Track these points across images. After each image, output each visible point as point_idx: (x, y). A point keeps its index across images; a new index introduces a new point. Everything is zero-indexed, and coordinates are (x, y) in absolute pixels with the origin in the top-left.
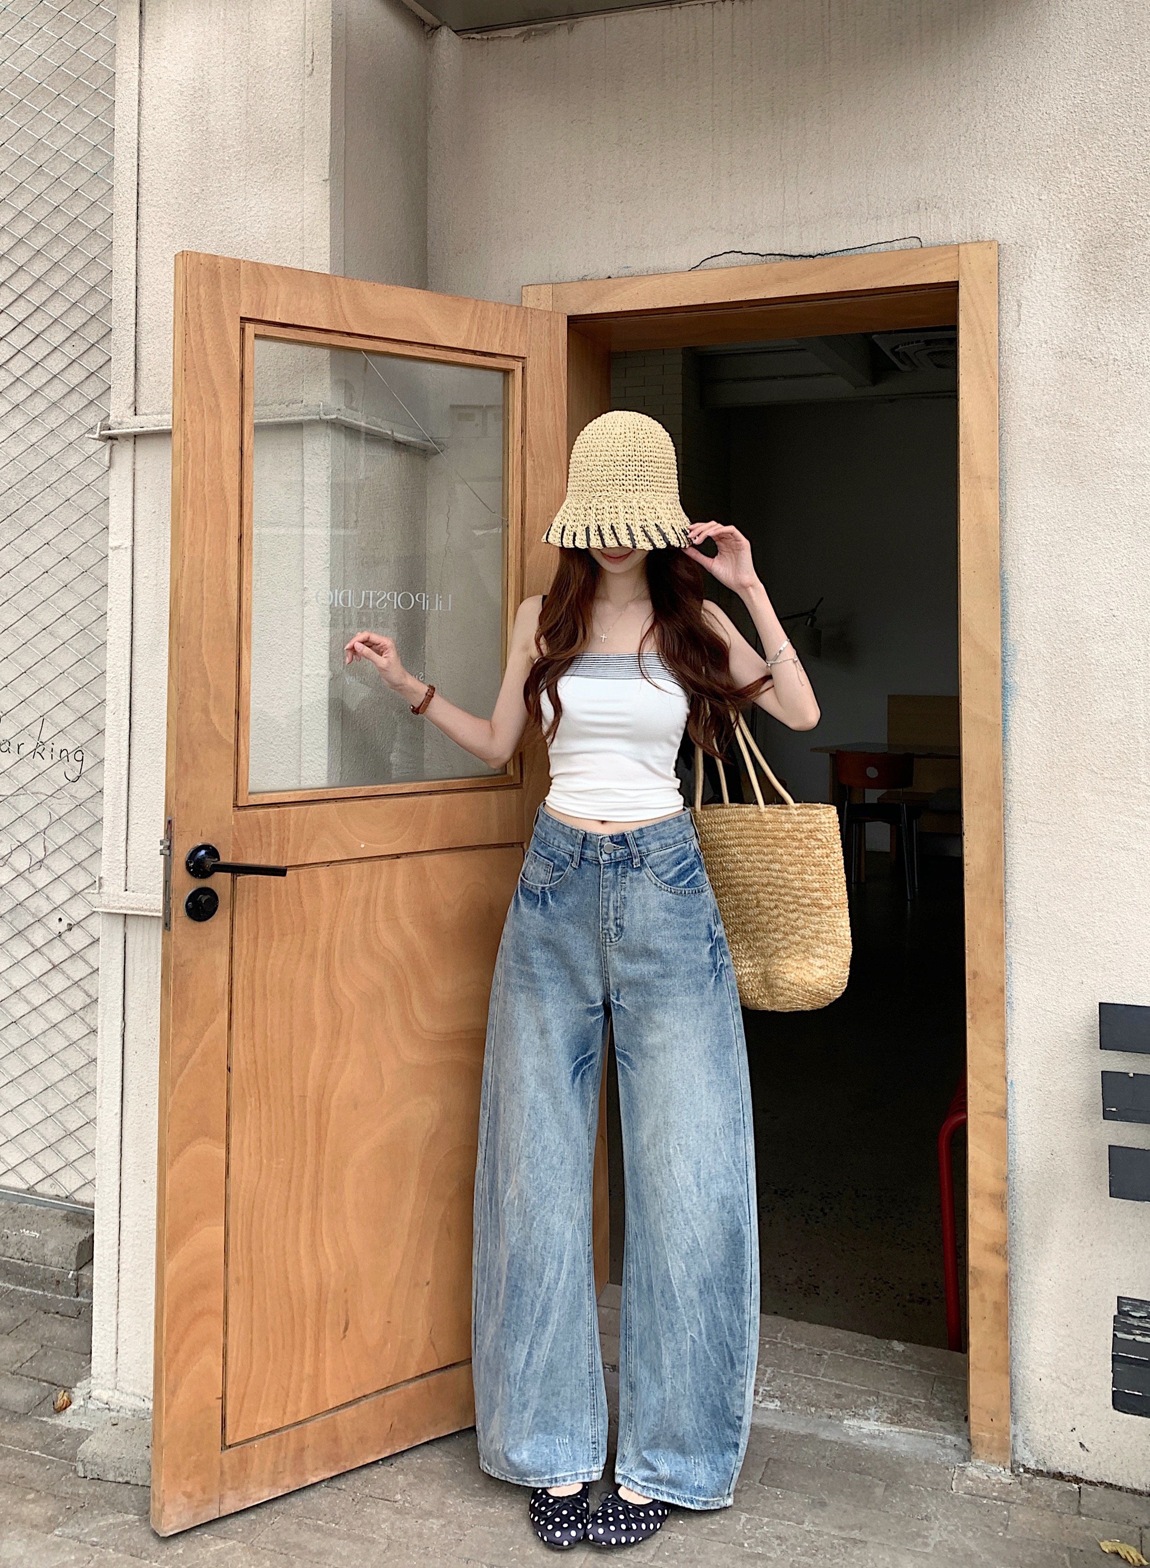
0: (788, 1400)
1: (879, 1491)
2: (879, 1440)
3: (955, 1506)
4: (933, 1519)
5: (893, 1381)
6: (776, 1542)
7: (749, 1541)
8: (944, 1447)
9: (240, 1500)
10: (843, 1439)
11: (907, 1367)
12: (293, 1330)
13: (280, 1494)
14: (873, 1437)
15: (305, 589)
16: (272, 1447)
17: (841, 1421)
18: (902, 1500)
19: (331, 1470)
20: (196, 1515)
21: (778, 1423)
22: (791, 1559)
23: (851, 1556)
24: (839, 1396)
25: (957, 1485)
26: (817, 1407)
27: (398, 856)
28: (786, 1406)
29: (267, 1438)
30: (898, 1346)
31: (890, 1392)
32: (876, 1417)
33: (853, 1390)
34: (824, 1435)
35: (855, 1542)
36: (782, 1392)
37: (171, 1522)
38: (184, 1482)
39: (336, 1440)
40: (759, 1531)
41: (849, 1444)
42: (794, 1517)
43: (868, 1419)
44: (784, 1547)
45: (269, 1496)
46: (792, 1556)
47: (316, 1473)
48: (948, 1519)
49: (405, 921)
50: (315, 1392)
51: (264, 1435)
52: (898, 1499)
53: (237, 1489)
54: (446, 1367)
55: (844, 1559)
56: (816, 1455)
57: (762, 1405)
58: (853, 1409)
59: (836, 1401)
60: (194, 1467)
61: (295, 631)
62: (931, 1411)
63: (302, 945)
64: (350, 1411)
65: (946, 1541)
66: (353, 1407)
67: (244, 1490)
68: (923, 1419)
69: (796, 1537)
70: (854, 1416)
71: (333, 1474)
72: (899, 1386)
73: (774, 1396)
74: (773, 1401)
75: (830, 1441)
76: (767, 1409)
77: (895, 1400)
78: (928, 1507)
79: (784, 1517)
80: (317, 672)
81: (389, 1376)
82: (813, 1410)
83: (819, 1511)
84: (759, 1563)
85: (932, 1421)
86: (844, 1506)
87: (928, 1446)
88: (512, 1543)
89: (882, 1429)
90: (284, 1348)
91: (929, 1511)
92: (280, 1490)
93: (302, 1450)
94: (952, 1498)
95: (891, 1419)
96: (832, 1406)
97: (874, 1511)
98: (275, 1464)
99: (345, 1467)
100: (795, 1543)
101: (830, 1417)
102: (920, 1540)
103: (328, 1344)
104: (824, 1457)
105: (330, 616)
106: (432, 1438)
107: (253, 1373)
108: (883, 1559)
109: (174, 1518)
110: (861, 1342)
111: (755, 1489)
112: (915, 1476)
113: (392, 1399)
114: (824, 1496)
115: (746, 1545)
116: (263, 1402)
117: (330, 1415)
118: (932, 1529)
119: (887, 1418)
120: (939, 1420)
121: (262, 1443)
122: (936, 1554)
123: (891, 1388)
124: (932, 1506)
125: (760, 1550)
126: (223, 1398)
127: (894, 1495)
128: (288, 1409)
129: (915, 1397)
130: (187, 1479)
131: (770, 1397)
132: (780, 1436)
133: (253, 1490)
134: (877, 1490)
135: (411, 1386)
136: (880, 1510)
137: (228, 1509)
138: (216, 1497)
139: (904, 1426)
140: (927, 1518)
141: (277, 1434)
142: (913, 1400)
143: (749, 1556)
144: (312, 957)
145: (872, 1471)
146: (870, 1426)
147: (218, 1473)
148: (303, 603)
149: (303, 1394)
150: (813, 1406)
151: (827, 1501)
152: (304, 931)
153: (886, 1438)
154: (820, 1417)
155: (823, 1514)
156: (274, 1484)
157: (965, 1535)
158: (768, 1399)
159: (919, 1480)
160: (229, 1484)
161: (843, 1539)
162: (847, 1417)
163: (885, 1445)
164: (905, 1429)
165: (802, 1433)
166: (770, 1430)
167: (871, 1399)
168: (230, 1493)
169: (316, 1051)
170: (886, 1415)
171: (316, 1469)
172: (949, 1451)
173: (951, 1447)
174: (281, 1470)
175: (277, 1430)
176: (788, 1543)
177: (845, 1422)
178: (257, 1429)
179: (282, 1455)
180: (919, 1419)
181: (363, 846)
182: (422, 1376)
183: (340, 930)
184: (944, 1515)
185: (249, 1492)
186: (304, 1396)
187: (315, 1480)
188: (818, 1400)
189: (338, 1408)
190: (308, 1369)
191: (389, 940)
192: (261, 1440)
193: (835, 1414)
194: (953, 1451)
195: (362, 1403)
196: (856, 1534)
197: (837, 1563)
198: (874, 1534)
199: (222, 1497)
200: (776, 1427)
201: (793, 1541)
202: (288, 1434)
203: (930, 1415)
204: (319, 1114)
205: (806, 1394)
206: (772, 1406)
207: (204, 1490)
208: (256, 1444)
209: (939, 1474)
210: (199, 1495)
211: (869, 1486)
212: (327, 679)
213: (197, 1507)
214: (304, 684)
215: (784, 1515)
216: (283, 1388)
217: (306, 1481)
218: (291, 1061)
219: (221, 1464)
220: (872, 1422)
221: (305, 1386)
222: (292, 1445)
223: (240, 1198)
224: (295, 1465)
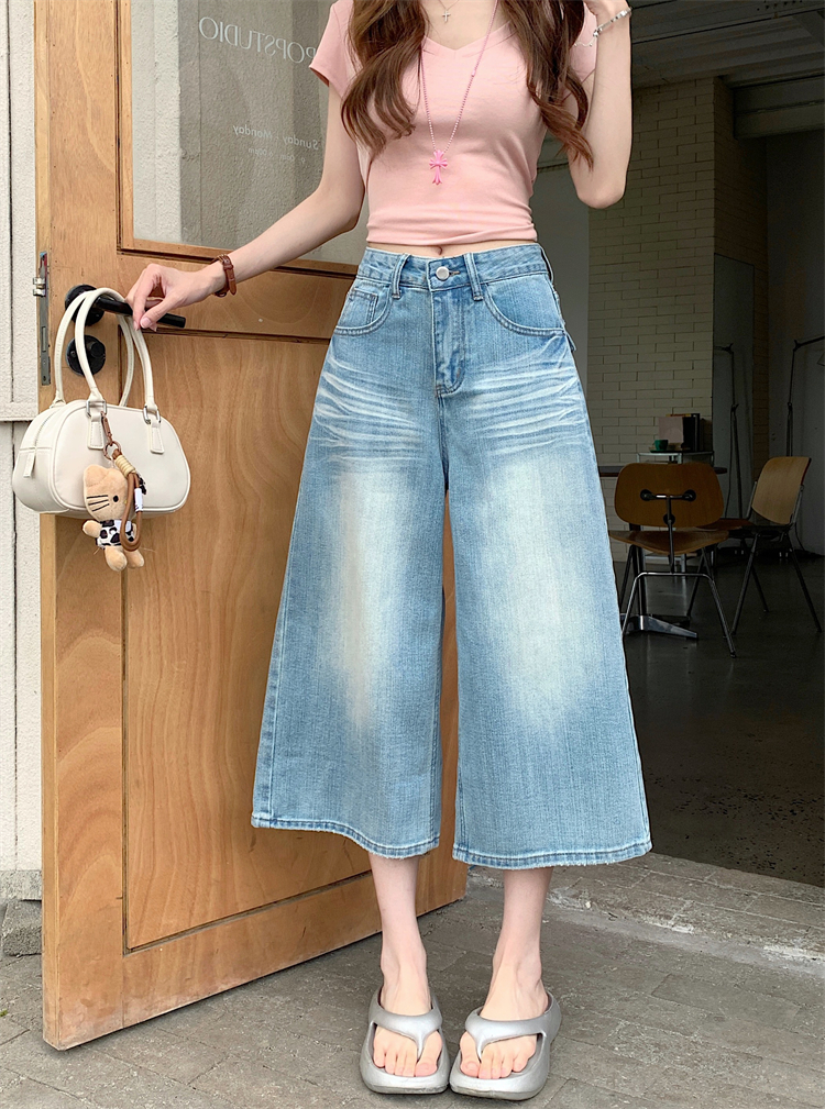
0: (703, 926)
2: (802, 968)
9: (145, 1010)
10: (761, 964)
12: (197, 838)
13: (189, 1003)
14: (797, 965)
16: (178, 951)
17: (761, 947)
19: (243, 977)
20: (96, 1026)
21: (691, 946)
24: (761, 926)
26: (734, 933)
28: (699, 931)
29: (172, 941)
32: (801, 943)
34: (740, 958)
35: (749, 1056)
36: (695, 917)
37: (70, 1034)
38: (83, 988)
39: (247, 945)
45: (176, 1004)
47: (226, 980)
50: (223, 895)
51: (169, 937)
53: (141, 997)
58: (775, 936)
59: (757, 930)
60: (95, 973)
64: (260, 916)
66: (264, 912)
67: (150, 998)
70: (776, 943)
71: (245, 981)
73: (687, 921)
74: (686, 926)
75: (745, 965)
76: (679, 934)
81: (302, 883)
82: (729, 935)
83: (714, 1025)
89: (807, 957)
90: (188, 852)
92: (188, 998)
93: (212, 954)
96: (751, 932)
98: (183, 969)
99: (257, 974)
101: (749, 942)
103: (235, 855)
107: (156, 876)
109: (73, 1029)
113: (304, 906)
116: (167, 904)
117: (239, 919)
119: (814, 945)
121: (168, 946)
126: (124, 897)
128: (195, 912)
130: (87, 985)
133: (158, 999)
135: (324, 893)
137: (133, 1018)
138: (119, 1005)
141: (184, 937)
144: (212, 436)
145: (787, 994)
147: (121, 979)
149: (211, 897)
150: (730, 932)
152: (202, 406)
154: (738, 942)
156: (182, 991)
158: (681, 923)
160: (133, 991)
161: (735, 1053)
166: (681, 950)
167: (797, 931)
168: (134, 1001)
169: (219, 542)
170: (812, 942)
171: (227, 976)
174: (188, 976)
175: (183, 933)
178: (163, 932)
179: (190, 961)
181: (261, 321)
185: (155, 1001)
186: (212, 899)
187: (225, 988)
189: (247, 912)
190: (215, 874)
192: (166, 943)
193: (754, 939)
195: (273, 909)
199: (126, 1005)
202: (195, 938)
204: (223, 613)
206: (685, 930)
207: (105, 997)
208: (162, 948)
210: (100, 1004)
213: (99, 1017)
216: (189, 891)
217: (216, 988)
219: (125, 970)
221: (213, 890)
222: (200, 951)
223: (139, 702)
224: (204, 971)
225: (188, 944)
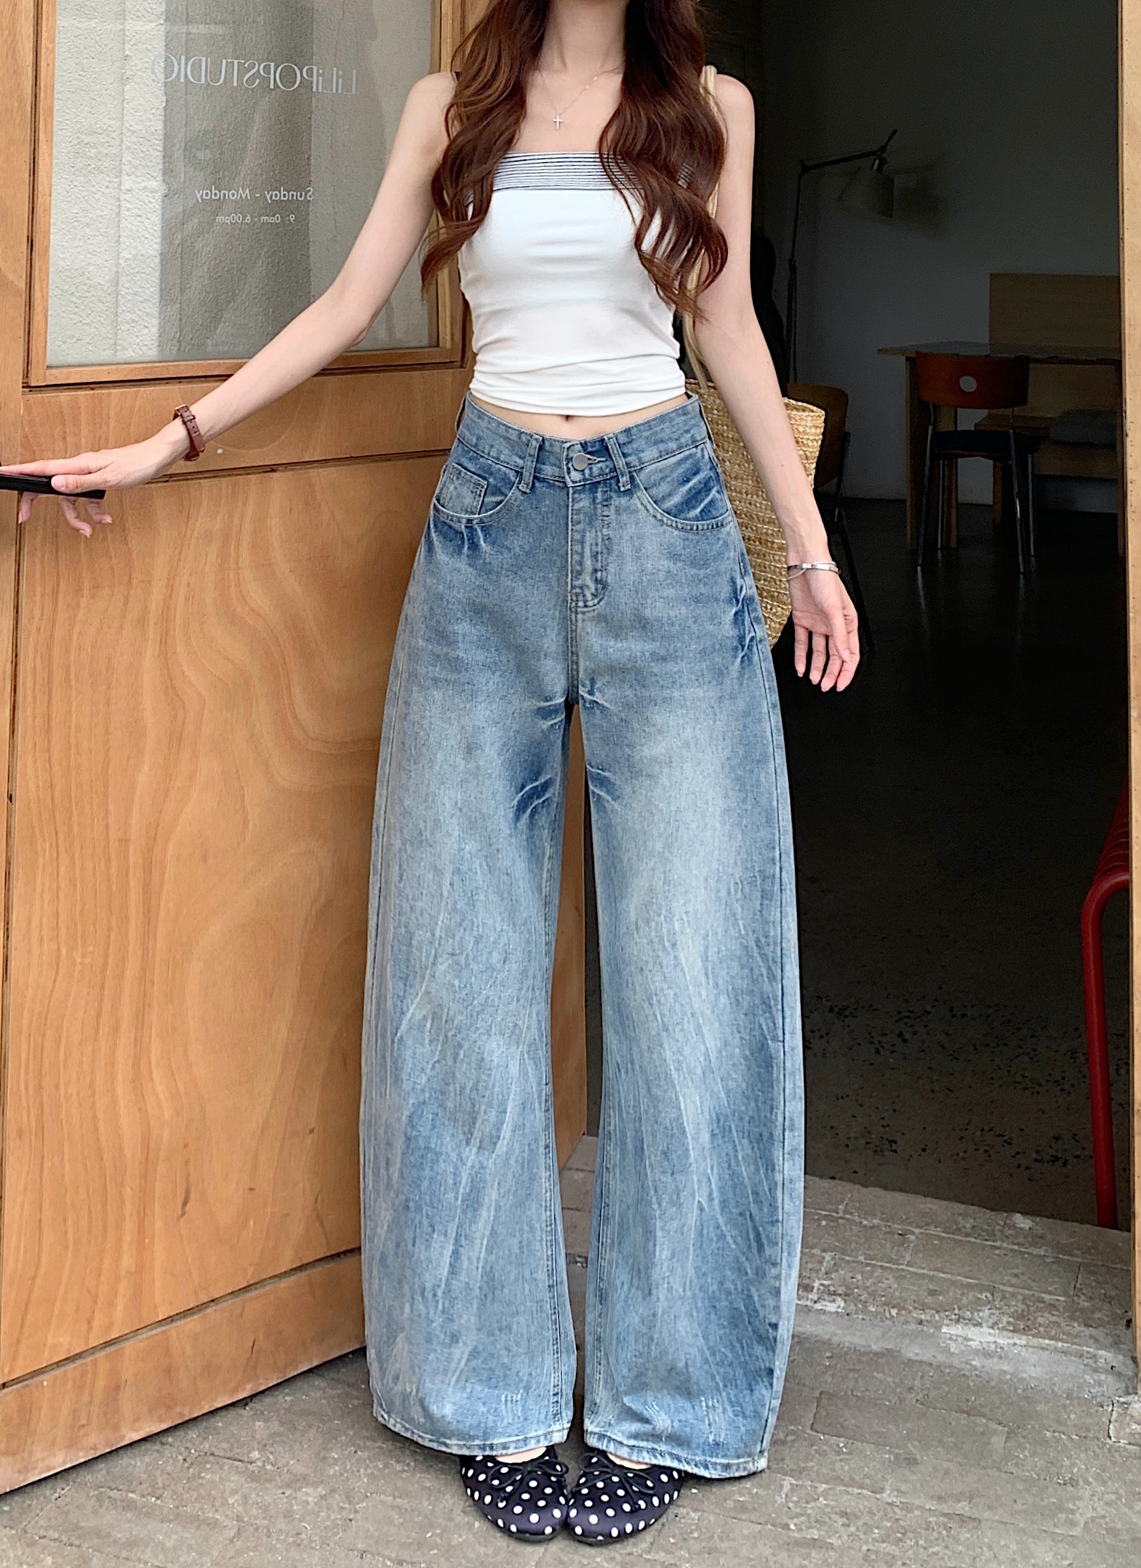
0: (857, 1298)
1: (998, 1442)
2: (996, 1360)
3: (1114, 1463)
4: (1081, 1483)
5: (1016, 1271)
6: (841, 1521)
7: (796, 1520)
8: (1096, 1371)
9: (19, 1472)
10: (941, 1358)
11: (1036, 1251)
12: (104, 1205)
13: (82, 1460)
14: (987, 1354)
15: (126, 58)
16: (70, 1384)
17: (938, 1328)
18: (1034, 1454)
19: (161, 1421)
21: (839, 1332)
22: (865, 1548)
23: (957, 1541)
24: (933, 1293)
25: (1117, 1432)
26: (901, 1308)
27: (272, 469)
28: (852, 1307)
29: (62, 1370)
30: (1022, 1222)
31: (1012, 1286)
32: (991, 1321)
33: (954, 1283)
34: (913, 1351)
35: (963, 1519)
36: (847, 1288)
39: (169, 1371)
40: (813, 1504)
41: (950, 1366)
42: (867, 1481)
43: (980, 1325)
44: (852, 1529)
45: (64, 1463)
46: (867, 1542)
47: (138, 1424)
48: (1104, 1483)
49: (283, 567)
50: (137, 1297)
51: (59, 1364)
52: (1027, 1453)
53: (14, 1454)
54: (338, 1255)
55: (946, 1547)
56: (897, 1386)
57: (818, 1306)
58: (957, 1311)
59: (929, 1300)
61: (111, 122)
62: (1074, 1313)
63: (126, 603)
64: (191, 1324)
65: (1103, 1517)
66: (195, 1317)
67: (26, 1455)
68: (1063, 1325)
69: (871, 1513)
70: (958, 1321)
71: (164, 1426)
72: (1026, 1278)
73: (835, 1294)
74: (834, 1301)
75: (921, 1362)
76: (824, 1312)
77: (1019, 1297)
78: (1073, 1465)
79: (852, 1483)
80: (143, 184)
81: (251, 1270)
82: (894, 1312)
83: (907, 1472)
84: (814, 1553)
85: (1077, 1327)
86: (946, 1465)
87: (1072, 1370)
88: (432, 1526)
89: (1001, 1341)
90: (89, 1232)
91: (1075, 1470)
92: (81, 1454)
93: (118, 1388)
94: (1110, 1451)
95: (1014, 1325)
96: (924, 1307)
97: (990, 1472)
98: (75, 1413)
99: (182, 1415)
100: (871, 1522)
101: (921, 1322)
102: (1062, 1516)
103: (159, 1225)
104: (911, 1389)
105: (164, 99)
106: (315, 1363)
107: (42, 1270)
108: (1007, 1546)
110: (964, 1215)
111: (805, 1439)
112: (1051, 1416)
113: (255, 1304)
114: (914, 1449)
115: (792, 1527)
116: (56, 1313)
117: (160, 1330)
118: (1080, 1498)
119: (1009, 1323)
120: (1088, 1326)
121: (54, 1378)
122: (1088, 1538)
123: (1014, 1281)
124: (1079, 1464)
125: (815, 1534)
127: (1021, 1447)
128: (95, 1323)
129: (1050, 1293)
131: (830, 1294)
132: (840, 1354)
133: (38, 1455)
134: (994, 1439)
135: (284, 1283)
136: (999, 1470)
139: (1034, 1336)
140: (1073, 1482)
141: (78, 1362)
142: (1047, 1297)
143: (798, 1543)
144: (142, 621)
145: (986, 1410)
146: (982, 1336)
148: (124, 80)
149: (119, 1298)
150: (893, 1307)
151: (918, 1457)
152: (130, 582)
153: (1006, 1357)
154: (907, 1322)
155: (914, 1477)
156: (72, 1444)
157: (1131, 1508)
158: (826, 1297)
159: (1058, 1422)
160: (3, 1447)
161: (945, 1515)
162: (945, 1322)
163: (1005, 1368)
164: (1035, 1341)
165: (875, 1348)
166: (827, 1343)
167: (983, 1297)
168: (4, 1461)
169: (146, 768)
170: (1005, 1319)
171: (138, 1419)
172: (1103, 1377)
173: (1107, 1371)
174: (84, 1422)
175: (78, 1356)
176: (860, 1523)
177: (944, 1330)
178: (46, 1355)
179: (86, 1398)
180: (1057, 1324)
181: (220, 451)
182: (302, 1268)
183: (184, 580)
184: (1098, 1477)
185: (33, 1459)
186: (120, 1302)
187: (136, 1436)
188: (901, 1298)
189: (171, 1319)
190: (127, 1261)
191: (258, 597)
192: (53, 1373)
193: (928, 1318)
194: (1110, 1378)
195: (209, 1311)
196: (963, 1507)
197: (936, 1554)
198: (990, 1508)
200: (835, 1340)
201: (866, 1518)
202: (95, 1363)
203: (1072, 1318)
204: (148, 868)
205: (885, 1290)
206: (831, 1307)
208: (45, 1380)
209: (1088, 1414)
211: (983, 1434)
212: (159, 196)
214: (123, 203)
215: (852, 1479)
216: (89, 1292)
217: (123, 1437)
218: (106, 787)
220: (985, 1329)
221: (123, 1288)
222: (101, 1382)
223: (25, 1012)
224: (105, 1414)
225: (83, 1374)
